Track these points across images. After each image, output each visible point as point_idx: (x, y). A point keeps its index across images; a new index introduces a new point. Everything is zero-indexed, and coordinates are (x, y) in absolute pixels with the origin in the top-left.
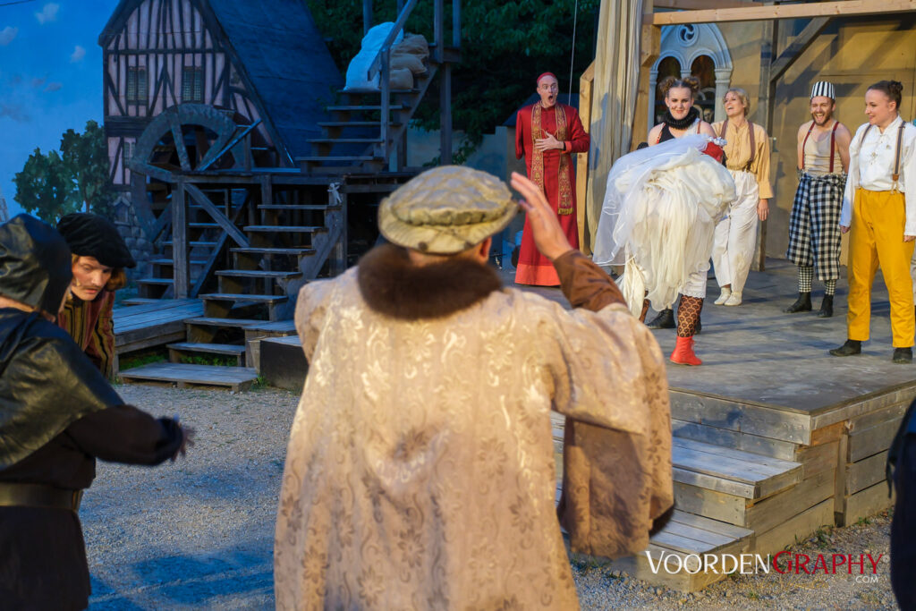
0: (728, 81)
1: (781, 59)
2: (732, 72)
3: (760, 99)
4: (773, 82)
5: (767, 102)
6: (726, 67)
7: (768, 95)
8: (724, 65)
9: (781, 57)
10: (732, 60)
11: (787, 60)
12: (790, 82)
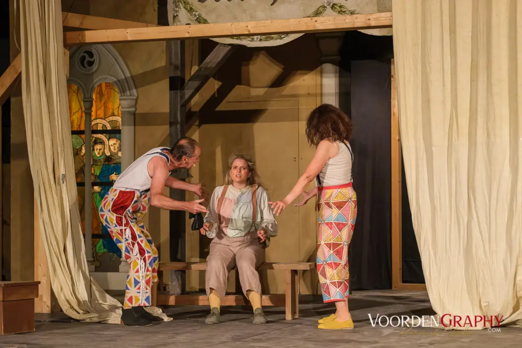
0: (133, 109)
1: (190, 82)
2: (136, 100)
3: (171, 124)
4: (184, 105)
5: (179, 126)
6: (130, 95)
7: (179, 119)
8: (128, 93)
9: (189, 80)
10: (136, 88)
11: (196, 84)
12: (196, 109)
